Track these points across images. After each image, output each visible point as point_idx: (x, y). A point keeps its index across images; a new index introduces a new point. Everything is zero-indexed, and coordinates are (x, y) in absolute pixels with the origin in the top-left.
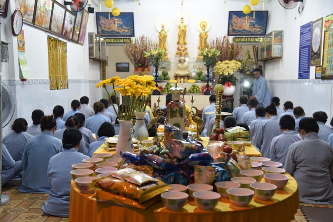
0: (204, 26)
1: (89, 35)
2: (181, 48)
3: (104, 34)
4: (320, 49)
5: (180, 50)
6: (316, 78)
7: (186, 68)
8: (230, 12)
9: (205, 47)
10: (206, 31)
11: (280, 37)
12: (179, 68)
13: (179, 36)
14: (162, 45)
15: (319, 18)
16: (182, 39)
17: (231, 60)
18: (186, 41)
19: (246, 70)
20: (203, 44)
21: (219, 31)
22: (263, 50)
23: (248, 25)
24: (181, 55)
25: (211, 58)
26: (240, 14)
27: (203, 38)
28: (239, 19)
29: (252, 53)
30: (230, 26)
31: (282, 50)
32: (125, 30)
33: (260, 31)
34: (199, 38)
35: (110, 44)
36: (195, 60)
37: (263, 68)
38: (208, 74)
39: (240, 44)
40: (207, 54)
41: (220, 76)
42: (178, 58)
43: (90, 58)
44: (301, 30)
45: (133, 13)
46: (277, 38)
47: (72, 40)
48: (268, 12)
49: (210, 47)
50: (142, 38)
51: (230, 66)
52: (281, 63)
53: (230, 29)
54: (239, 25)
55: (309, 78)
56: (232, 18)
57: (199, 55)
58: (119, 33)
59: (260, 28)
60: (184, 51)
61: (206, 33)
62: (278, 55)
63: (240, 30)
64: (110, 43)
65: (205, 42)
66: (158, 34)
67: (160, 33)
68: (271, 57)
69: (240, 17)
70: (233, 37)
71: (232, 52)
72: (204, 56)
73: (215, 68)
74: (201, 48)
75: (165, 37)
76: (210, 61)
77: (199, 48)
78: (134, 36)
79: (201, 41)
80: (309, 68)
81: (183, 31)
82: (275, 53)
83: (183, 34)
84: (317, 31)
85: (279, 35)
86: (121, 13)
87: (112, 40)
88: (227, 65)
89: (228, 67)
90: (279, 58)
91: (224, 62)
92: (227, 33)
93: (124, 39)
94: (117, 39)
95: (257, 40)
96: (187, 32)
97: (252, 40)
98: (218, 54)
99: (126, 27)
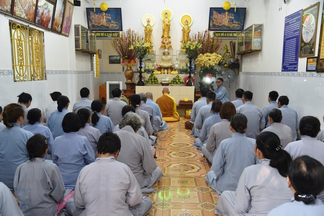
0: (187, 21)
1: (75, 27)
2: (165, 42)
3: (94, 29)
5: (164, 43)
6: (307, 71)
7: (170, 60)
8: (211, 8)
9: (187, 41)
10: (189, 26)
11: (260, 30)
12: (163, 60)
13: (164, 30)
14: (148, 39)
16: (166, 33)
17: (212, 52)
18: (170, 35)
19: (224, 63)
20: (186, 38)
21: (200, 26)
22: (241, 44)
23: (228, 21)
24: (165, 48)
25: (193, 50)
26: (220, 10)
27: (186, 33)
28: (219, 15)
29: (229, 48)
30: (211, 22)
31: (261, 43)
32: (113, 24)
33: (238, 27)
34: (182, 32)
35: (100, 38)
36: (178, 52)
37: (240, 61)
38: (190, 66)
39: (220, 38)
40: (190, 47)
41: (201, 68)
42: (162, 51)
43: (76, 50)
44: (286, 21)
45: (120, 9)
48: (246, 8)
49: (192, 40)
50: (129, 31)
51: (211, 58)
52: (260, 56)
53: (211, 25)
54: (219, 21)
55: (297, 71)
56: (213, 14)
57: (182, 48)
58: (108, 27)
59: (238, 24)
60: (168, 44)
61: (189, 28)
62: (258, 49)
63: (220, 25)
65: (188, 36)
66: (144, 29)
67: (146, 27)
68: (251, 50)
69: (220, 14)
70: (213, 32)
71: (212, 45)
72: (187, 49)
73: (196, 60)
74: (184, 42)
75: (151, 31)
76: (192, 54)
77: (182, 42)
78: (122, 30)
79: (184, 35)
80: (297, 60)
81: (167, 25)
82: (255, 46)
83: (167, 28)
87: (102, 34)
88: (208, 57)
89: (210, 60)
90: (258, 51)
91: (205, 54)
92: (208, 28)
93: (112, 33)
94: (106, 33)
95: (235, 35)
96: (170, 27)
97: (231, 35)
98: (200, 47)
99: (114, 22)
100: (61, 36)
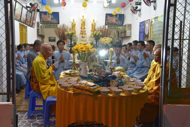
0: (94, 20)
1: (37, 23)
2: (82, 31)
3: (44, 23)
4: (148, 34)
5: (82, 32)
7: (85, 40)
8: (106, 14)
9: (95, 31)
11: (130, 27)
12: (82, 40)
13: (82, 25)
14: (73, 29)
15: (148, 19)
16: (83, 26)
17: (107, 37)
18: (85, 27)
19: (113, 42)
20: (94, 29)
21: (101, 23)
22: (122, 33)
23: (115, 21)
24: (83, 34)
25: (97, 36)
26: (111, 15)
27: (93, 26)
28: (111, 17)
29: (116, 34)
30: (106, 21)
31: (131, 33)
32: (55, 21)
33: (120, 23)
34: (91, 26)
36: (90, 36)
37: (121, 41)
38: (96, 44)
39: (111, 29)
40: (96, 34)
41: (102, 45)
42: (81, 36)
43: (37, 35)
44: (140, 24)
45: (58, 13)
46: (128, 28)
47: (29, 26)
48: (124, 15)
49: (97, 30)
50: (63, 25)
51: (107, 40)
52: (130, 39)
53: (106, 22)
54: (110, 20)
56: (107, 17)
57: (91, 34)
58: (51, 22)
60: (84, 32)
61: (95, 23)
62: (129, 36)
63: (111, 23)
64: (46, 27)
65: (95, 28)
66: (71, 24)
67: (72, 23)
68: (126, 36)
70: (108, 26)
71: (107, 33)
72: (94, 35)
73: (99, 41)
74: (93, 31)
75: (75, 25)
77: (91, 31)
78: (59, 24)
79: (92, 27)
81: (84, 22)
82: (128, 34)
83: (83, 24)
84: (147, 25)
85: (130, 26)
86: (53, 12)
87: (48, 26)
88: (105, 39)
89: (106, 41)
91: (104, 38)
92: (105, 24)
93: (54, 25)
94: (50, 25)
95: (119, 28)
96: (85, 23)
97: (117, 28)
98: (101, 34)
99: (55, 20)
100: (32, 28)
